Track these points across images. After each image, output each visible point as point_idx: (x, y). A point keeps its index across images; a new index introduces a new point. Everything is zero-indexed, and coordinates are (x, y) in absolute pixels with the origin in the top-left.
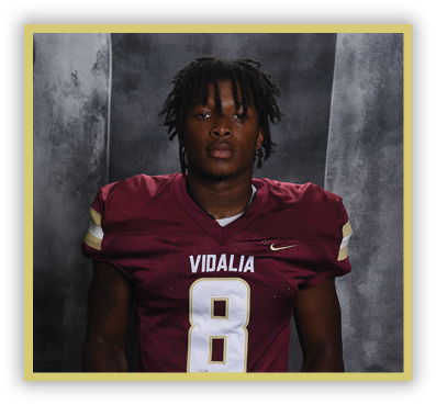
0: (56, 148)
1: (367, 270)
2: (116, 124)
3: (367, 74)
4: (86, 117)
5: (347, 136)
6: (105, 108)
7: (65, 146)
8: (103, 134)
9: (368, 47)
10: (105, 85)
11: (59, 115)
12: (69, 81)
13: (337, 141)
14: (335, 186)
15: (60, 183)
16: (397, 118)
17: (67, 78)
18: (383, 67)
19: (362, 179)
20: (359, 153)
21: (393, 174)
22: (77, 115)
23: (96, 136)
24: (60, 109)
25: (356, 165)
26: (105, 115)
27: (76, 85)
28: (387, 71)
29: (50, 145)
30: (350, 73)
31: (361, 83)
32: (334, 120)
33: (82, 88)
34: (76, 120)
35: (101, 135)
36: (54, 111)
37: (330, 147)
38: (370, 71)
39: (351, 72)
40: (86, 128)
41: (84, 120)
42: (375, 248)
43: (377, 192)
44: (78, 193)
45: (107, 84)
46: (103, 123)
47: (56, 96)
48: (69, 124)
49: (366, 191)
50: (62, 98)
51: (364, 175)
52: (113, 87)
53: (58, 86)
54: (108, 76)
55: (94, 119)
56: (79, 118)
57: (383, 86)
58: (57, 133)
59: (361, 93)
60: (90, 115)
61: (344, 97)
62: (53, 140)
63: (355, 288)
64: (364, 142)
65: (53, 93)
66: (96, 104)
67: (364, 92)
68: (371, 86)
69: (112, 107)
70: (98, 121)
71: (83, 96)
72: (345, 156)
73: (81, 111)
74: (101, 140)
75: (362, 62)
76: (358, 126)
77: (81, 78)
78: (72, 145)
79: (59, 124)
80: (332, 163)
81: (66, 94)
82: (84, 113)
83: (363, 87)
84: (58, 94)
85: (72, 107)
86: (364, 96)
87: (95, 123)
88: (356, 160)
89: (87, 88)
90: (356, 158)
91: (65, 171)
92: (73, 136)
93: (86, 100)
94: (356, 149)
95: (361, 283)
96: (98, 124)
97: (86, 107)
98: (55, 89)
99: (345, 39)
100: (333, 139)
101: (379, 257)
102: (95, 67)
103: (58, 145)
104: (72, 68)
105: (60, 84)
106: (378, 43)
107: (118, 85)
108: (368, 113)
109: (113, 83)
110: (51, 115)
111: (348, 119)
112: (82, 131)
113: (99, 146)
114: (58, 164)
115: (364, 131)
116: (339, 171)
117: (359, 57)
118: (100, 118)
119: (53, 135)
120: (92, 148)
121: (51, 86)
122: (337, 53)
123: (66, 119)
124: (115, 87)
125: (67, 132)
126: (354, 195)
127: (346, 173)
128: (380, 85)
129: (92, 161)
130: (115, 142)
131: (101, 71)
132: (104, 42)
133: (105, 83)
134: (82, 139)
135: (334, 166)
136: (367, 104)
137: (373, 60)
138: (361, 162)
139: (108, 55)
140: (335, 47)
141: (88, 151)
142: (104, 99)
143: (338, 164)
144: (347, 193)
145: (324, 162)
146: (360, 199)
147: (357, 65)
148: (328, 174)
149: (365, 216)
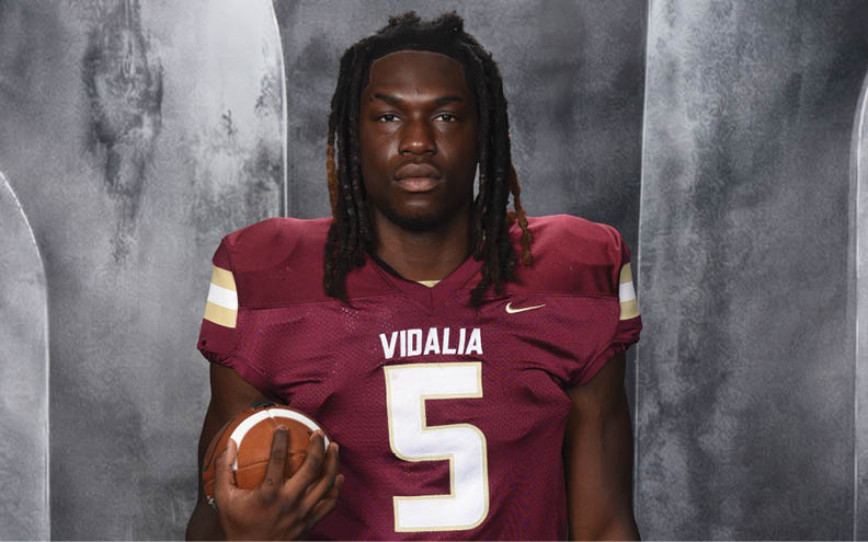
0: (202, 236)
1: (713, 411)
2: (297, 195)
3: (698, 96)
4: (248, 183)
5: (670, 195)
6: (278, 168)
8: (277, 210)
9: (698, 51)
10: (276, 131)
11: (205, 182)
12: (220, 128)
13: (654, 205)
14: (655, 277)
16: (750, 163)
17: (215, 122)
18: (723, 82)
19: (698, 264)
20: (690, 224)
21: (747, 255)
22: (234, 182)
23: (266, 214)
24: (207, 174)
25: (686, 243)
26: (278, 180)
27: (230, 132)
28: (730, 89)
29: (193, 232)
30: (671, 95)
31: (688, 110)
32: (649, 172)
33: (240, 138)
34: (233, 190)
35: (274, 213)
36: (197, 177)
37: (644, 215)
38: (703, 90)
39: (671, 93)
40: (249, 202)
41: (246, 189)
42: (724, 376)
43: (723, 285)
45: (281, 130)
46: (277, 193)
47: (199, 152)
48: (222, 197)
49: (705, 285)
50: (209, 156)
51: (701, 258)
52: (290, 133)
53: (200, 133)
54: (281, 117)
55: (261, 186)
56: (238, 186)
57: (725, 113)
58: (203, 211)
59: (690, 126)
60: (255, 180)
61: (662, 134)
62: (198, 223)
63: (694, 441)
64: (699, 205)
65: (194, 148)
66: (264, 163)
67: (695, 124)
68: (705, 114)
69: (291, 166)
70: (268, 189)
71: (242, 151)
72: (669, 228)
73: (240, 175)
75: (689, 76)
76: (687, 180)
77: (238, 122)
79: (206, 198)
80: (648, 241)
81: (216, 149)
82: (245, 178)
83: (692, 117)
84: (202, 148)
85: (225, 170)
86: (695, 132)
87: (264, 194)
88: (687, 235)
89: (248, 138)
90: (688, 230)
92: (229, 216)
93: (247, 157)
94: (687, 217)
95: (703, 432)
96: (268, 194)
97: (248, 168)
98: (197, 141)
99: (659, 40)
100: (648, 202)
101: (732, 390)
102: (261, 102)
103: (206, 231)
104: (222, 108)
105: (205, 134)
106: (713, 44)
107: (298, 129)
108: (703, 157)
109: (290, 127)
110: (193, 183)
111: (671, 169)
112: (243, 206)
115: (698, 187)
116: (661, 253)
117: (683, 68)
118: (272, 184)
119: (197, 215)
121: (190, 137)
122: (648, 64)
123: (216, 189)
124: (294, 134)
125: (219, 210)
126: (686, 291)
127: (671, 256)
128: (719, 112)
131: (274, 116)
132: (272, 61)
133: (277, 128)
134: (243, 218)
135: (652, 245)
136: (700, 144)
137: (707, 72)
138: (695, 237)
139: (280, 81)
140: (644, 54)
142: (277, 152)
143: (658, 243)
144: (675, 289)
145: (636, 239)
146: (696, 297)
147: (682, 81)
148: (643, 259)
149: (705, 324)
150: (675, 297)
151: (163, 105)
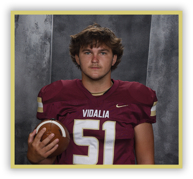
0: (28, 56)
1: (166, 111)
2: (55, 46)
3: (165, 25)
4: (41, 42)
5: (157, 52)
6: (50, 39)
7: (32, 56)
8: (49, 50)
10: (50, 30)
11: (30, 42)
12: (34, 27)
14: (152, 74)
15: (30, 72)
17: (33, 25)
18: (172, 21)
19: (164, 71)
20: (162, 60)
21: (177, 69)
22: (37, 42)
23: (46, 51)
24: (30, 39)
25: (161, 65)
26: (50, 42)
27: (37, 28)
28: (174, 23)
29: (25, 55)
32: (151, 45)
33: (40, 30)
35: (48, 51)
36: (27, 40)
37: (149, 57)
38: (167, 23)
39: (158, 24)
40: (41, 48)
41: (41, 44)
43: (170, 77)
44: (38, 76)
45: (51, 28)
46: (49, 45)
47: (28, 33)
48: (34, 46)
49: (165, 77)
50: (31, 34)
51: (164, 69)
52: (53, 29)
53: (29, 28)
54: (51, 25)
55: (45, 43)
56: (38, 43)
57: (173, 30)
58: (28, 50)
59: (163, 33)
60: (43, 42)
61: (155, 35)
62: (27, 53)
63: (160, 119)
64: (164, 55)
65: (27, 32)
66: (46, 37)
67: (164, 32)
68: (167, 30)
69: (53, 38)
70: (47, 44)
71: (40, 33)
72: (156, 61)
73: (39, 40)
74: (48, 53)
75: (163, 19)
76: (162, 48)
77: (39, 25)
78: (35, 55)
79: (29, 46)
80: (150, 64)
81: (33, 33)
82: (41, 41)
83: (164, 30)
84: (29, 32)
85: (35, 38)
87: (45, 45)
88: (161, 63)
89: (42, 30)
90: (161, 61)
91: (32, 67)
92: (35, 51)
93: (41, 35)
94: (161, 58)
95: (163, 117)
96: (47, 46)
97: (41, 38)
98: (28, 30)
100: (151, 53)
101: (171, 106)
102: (46, 20)
103: (29, 55)
104: (35, 21)
105: (30, 28)
107: (56, 28)
108: (166, 42)
111: (157, 44)
112: (39, 49)
113: (47, 55)
114: (29, 64)
115: (165, 50)
116: (154, 67)
117: (162, 17)
118: (48, 43)
119: (27, 51)
120: (44, 57)
121: (26, 29)
123: (32, 44)
124: (54, 30)
125: (33, 49)
126: (160, 78)
127: (156, 68)
128: (171, 30)
129: (44, 62)
130: (54, 54)
131: (48, 22)
134: (39, 52)
135: (151, 65)
136: (166, 38)
137: (168, 18)
138: (163, 63)
141: (42, 58)
142: (50, 34)
143: (153, 64)
144: (157, 77)
145: (147, 63)
146: (162, 80)
147: (161, 20)
148: (149, 69)
149: (165, 87)
150: (157, 80)
151: (19, 20)
